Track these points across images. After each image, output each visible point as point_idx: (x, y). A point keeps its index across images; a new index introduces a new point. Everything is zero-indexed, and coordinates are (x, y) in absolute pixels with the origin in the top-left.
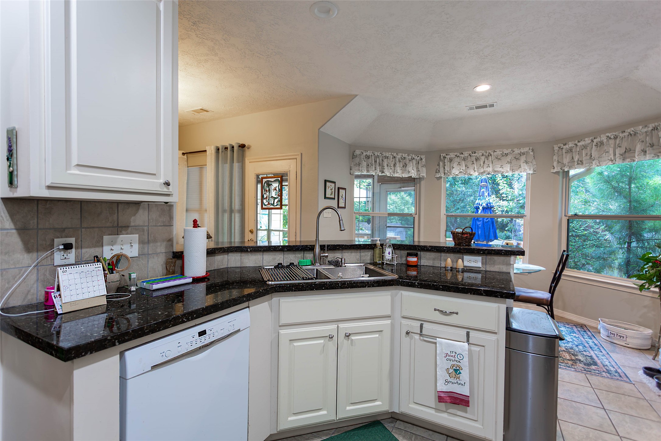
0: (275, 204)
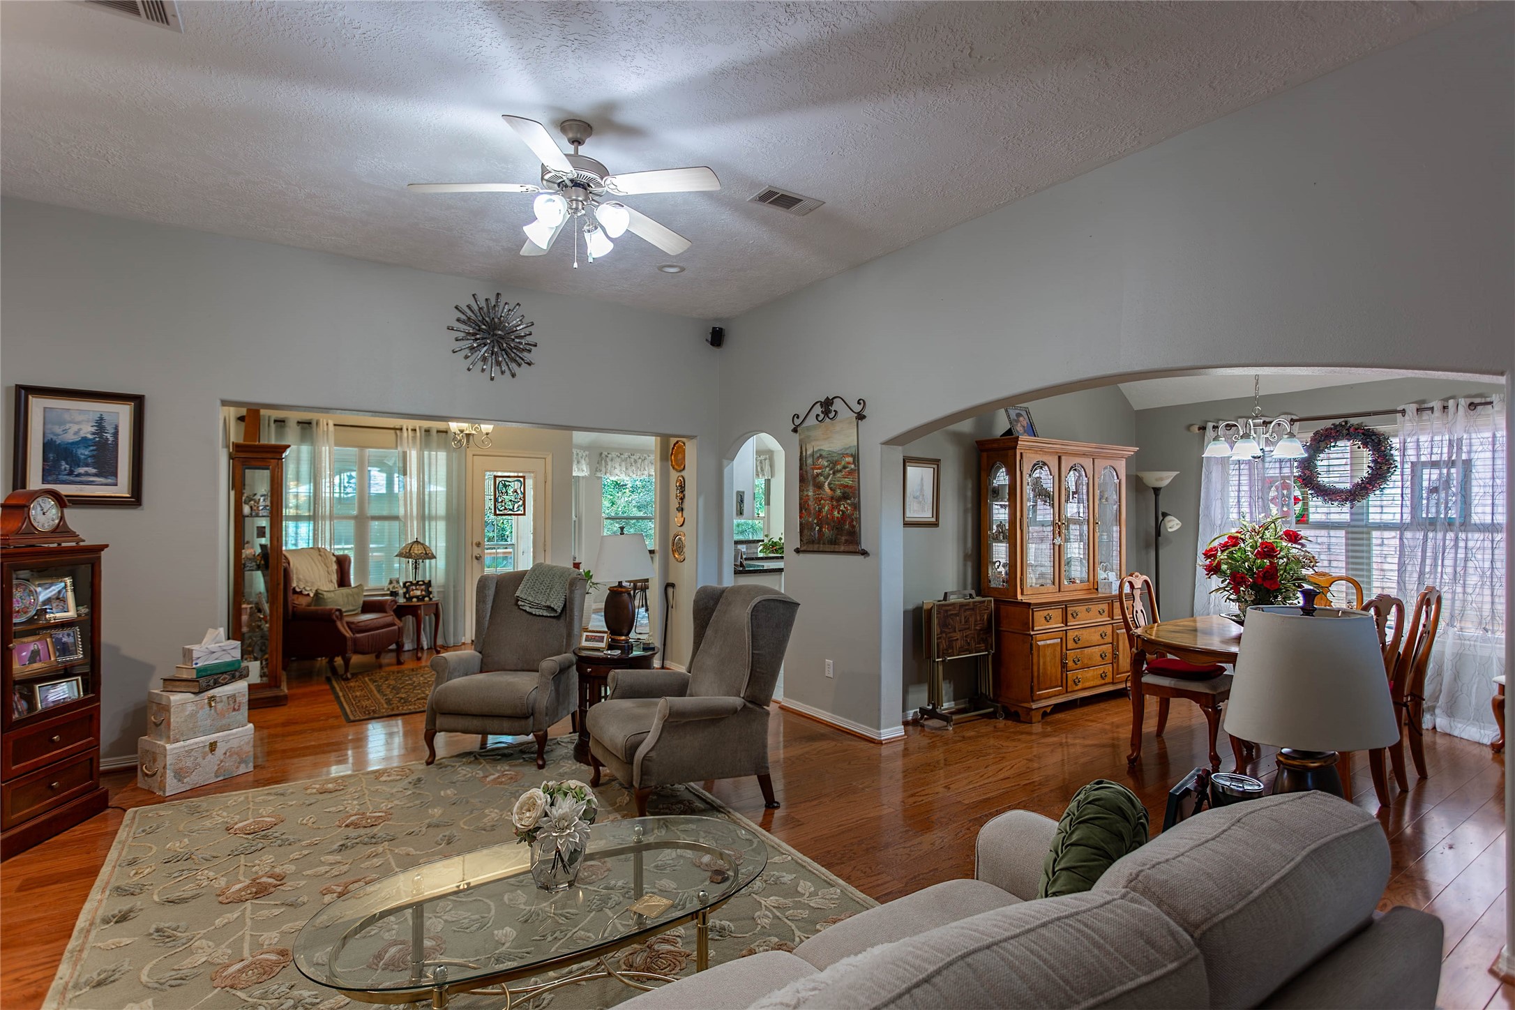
0: (515, 510)
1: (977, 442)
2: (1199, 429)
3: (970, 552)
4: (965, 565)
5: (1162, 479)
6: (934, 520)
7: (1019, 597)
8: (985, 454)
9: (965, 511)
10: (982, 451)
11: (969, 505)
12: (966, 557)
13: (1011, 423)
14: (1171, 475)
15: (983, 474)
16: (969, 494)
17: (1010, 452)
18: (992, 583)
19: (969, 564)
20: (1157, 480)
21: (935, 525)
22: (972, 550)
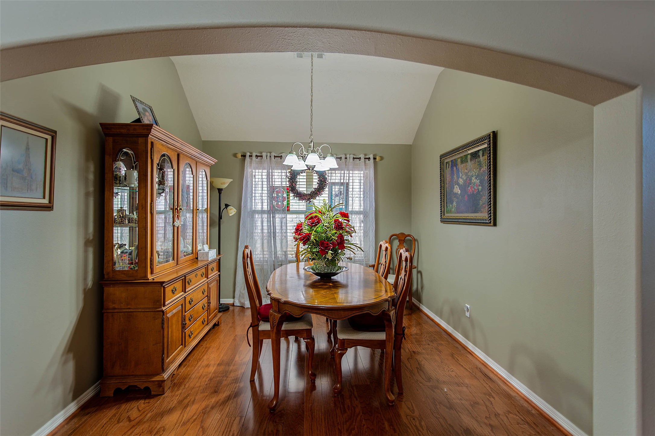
1: (101, 124)
2: (242, 156)
3: (91, 238)
4: (86, 251)
5: (224, 183)
6: (46, 201)
7: (150, 277)
8: (110, 139)
9: (87, 194)
10: (107, 135)
11: (91, 189)
12: (87, 243)
13: (139, 114)
14: (228, 181)
15: (108, 159)
16: (91, 177)
17: (141, 140)
18: (117, 265)
19: (91, 250)
20: (222, 184)
21: (49, 207)
22: (94, 236)
